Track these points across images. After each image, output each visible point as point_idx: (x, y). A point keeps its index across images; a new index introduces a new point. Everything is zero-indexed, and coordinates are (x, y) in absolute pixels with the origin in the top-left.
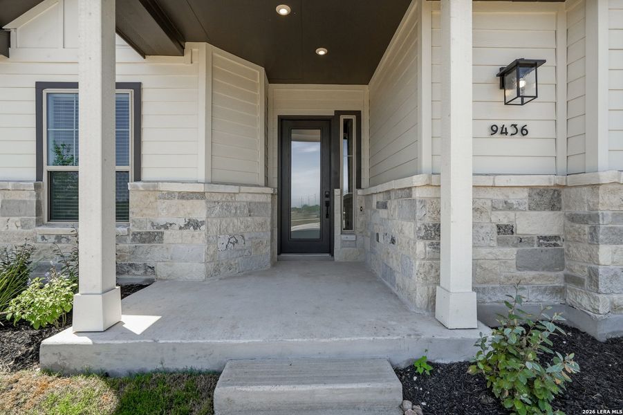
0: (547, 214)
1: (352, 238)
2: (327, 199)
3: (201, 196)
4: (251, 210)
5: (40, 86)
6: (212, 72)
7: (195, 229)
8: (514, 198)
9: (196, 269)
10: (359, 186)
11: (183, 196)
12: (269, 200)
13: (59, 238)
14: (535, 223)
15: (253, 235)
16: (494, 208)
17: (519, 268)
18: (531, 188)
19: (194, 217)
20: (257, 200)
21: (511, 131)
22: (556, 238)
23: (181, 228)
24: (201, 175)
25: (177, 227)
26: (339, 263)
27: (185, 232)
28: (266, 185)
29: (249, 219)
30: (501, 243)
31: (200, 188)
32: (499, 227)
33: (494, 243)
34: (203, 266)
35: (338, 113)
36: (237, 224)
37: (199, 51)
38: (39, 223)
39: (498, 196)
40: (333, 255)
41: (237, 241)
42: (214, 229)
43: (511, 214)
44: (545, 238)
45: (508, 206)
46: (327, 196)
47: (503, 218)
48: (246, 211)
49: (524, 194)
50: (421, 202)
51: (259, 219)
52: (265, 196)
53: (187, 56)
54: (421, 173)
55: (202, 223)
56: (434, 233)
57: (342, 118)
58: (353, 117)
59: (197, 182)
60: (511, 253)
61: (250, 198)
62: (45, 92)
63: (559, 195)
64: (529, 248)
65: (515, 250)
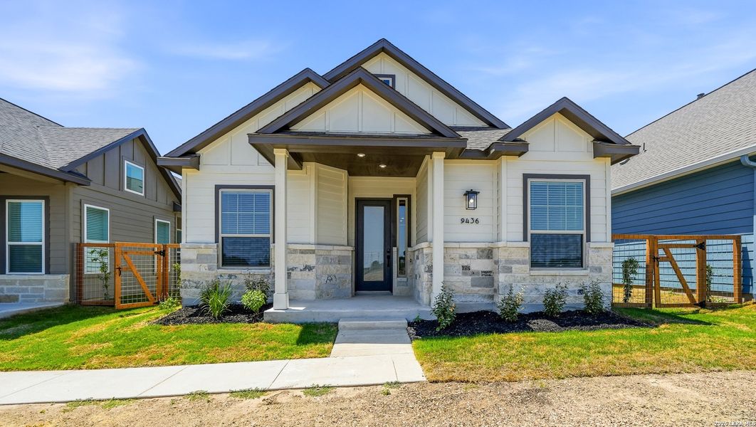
0: (486, 261)
1: (405, 279)
2: (388, 254)
3: (313, 252)
4: (340, 260)
5: (218, 188)
6: (318, 178)
7: (309, 270)
8: (469, 253)
9: (311, 294)
10: (409, 245)
11: (303, 252)
12: (350, 254)
13: (230, 276)
14: (480, 265)
15: (341, 276)
16: (461, 258)
17: (473, 286)
18: (478, 248)
19: (308, 264)
20: (343, 254)
21: (471, 221)
22: (490, 272)
23: (301, 270)
24: (312, 240)
25: (299, 270)
26: (396, 296)
27: (304, 273)
28: (348, 245)
29: (338, 266)
30: (465, 274)
31: (313, 247)
32: (463, 267)
33: (460, 274)
34: (314, 292)
35: (396, 196)
36: (333, 269)
37: (311, 167)
38: (218, 268)
39: (462, 252)
40: (392, 292)
41: (332, 279)
42: (319, 271)
43: (469, 261)
44: (484, 272)
45: (467, 257)
46: (388, 252)
47: (465, 262)
48: (337, 261)
49: (474, 252)
50: (426, 255)
51: (344, 266)
52: (348, 252)
53: (304, 170)
54: (427, 241)
55: (314, 267)
56: (430, 269)
57: (398, 199)
58: (406, 199)
59: (310, 244)
60: (468, 279)
61: (339, 253)
62: (220, 191)
63: (492, 252)
64: (477, 276)
65: (470, 278)
